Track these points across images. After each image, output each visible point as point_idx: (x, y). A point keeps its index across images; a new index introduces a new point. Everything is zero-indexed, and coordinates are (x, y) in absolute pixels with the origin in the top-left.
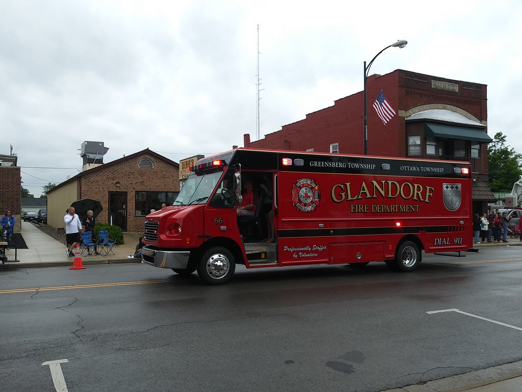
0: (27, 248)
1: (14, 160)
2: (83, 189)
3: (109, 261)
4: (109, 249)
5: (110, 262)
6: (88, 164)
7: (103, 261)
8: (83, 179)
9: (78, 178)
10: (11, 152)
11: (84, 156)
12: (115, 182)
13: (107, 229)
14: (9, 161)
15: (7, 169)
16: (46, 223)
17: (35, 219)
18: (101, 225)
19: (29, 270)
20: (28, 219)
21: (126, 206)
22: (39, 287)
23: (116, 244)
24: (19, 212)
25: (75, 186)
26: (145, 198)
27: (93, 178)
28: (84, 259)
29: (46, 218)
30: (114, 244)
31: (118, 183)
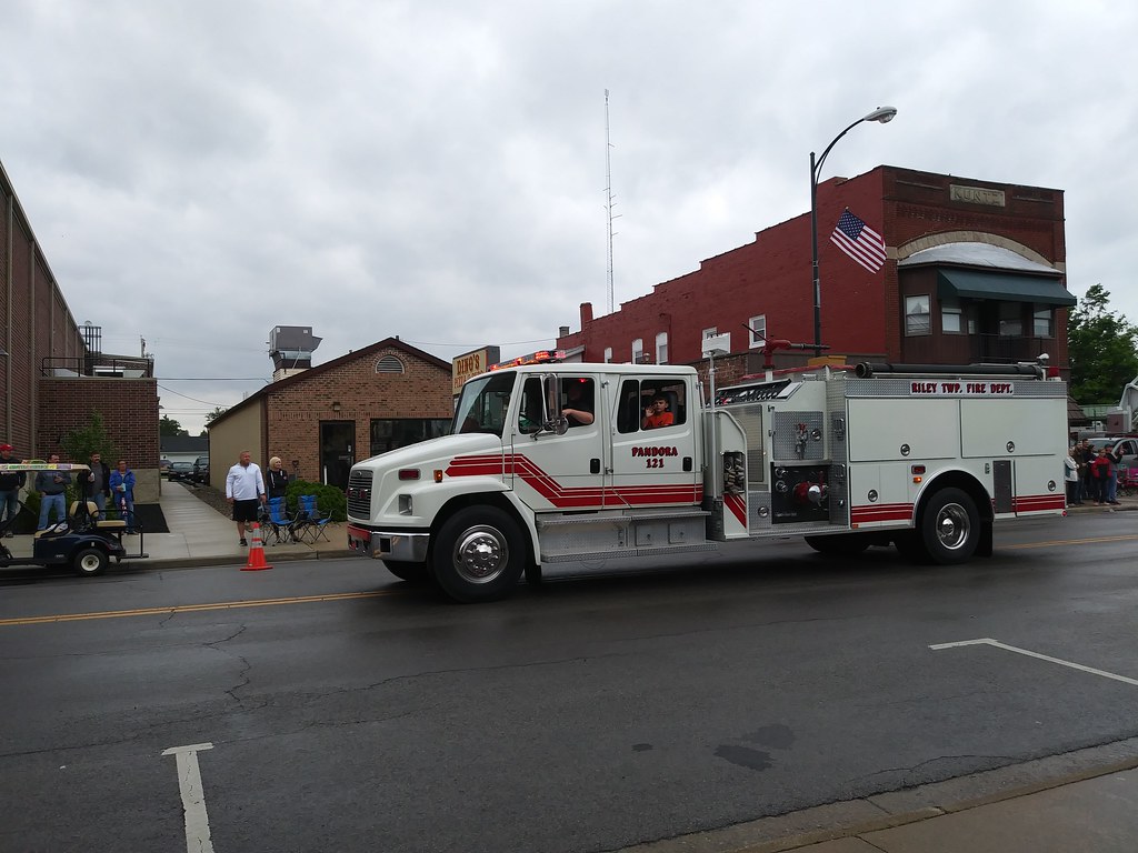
0: (166, 530)
1: (147, 365)
2: (271, 417)
3: (318, 553)
4: (318, 532)
5: (320, 555)
6: (282, 370)
7: (308, 554)
8: (271, 399)
9: (262, 397)
10: (143, 350)
11: (275, 355)
12: (331, 402)
13: (316, 492)
14: (137, 367)
15: (133, 383)
16: (207, 483)
17: (188, 477)
18: (307, 485)
19: (166, 574)
20: (175, 476)
21: (354, 448)
22: (177, 605)
23: (332, 520)
24: (156, 464)
25: (257, 410)
26: (390, 431)
27: (289, 395)
28: (268, 551)
29: (208, 474)
30: (328, 522)
31: (338, 404)
